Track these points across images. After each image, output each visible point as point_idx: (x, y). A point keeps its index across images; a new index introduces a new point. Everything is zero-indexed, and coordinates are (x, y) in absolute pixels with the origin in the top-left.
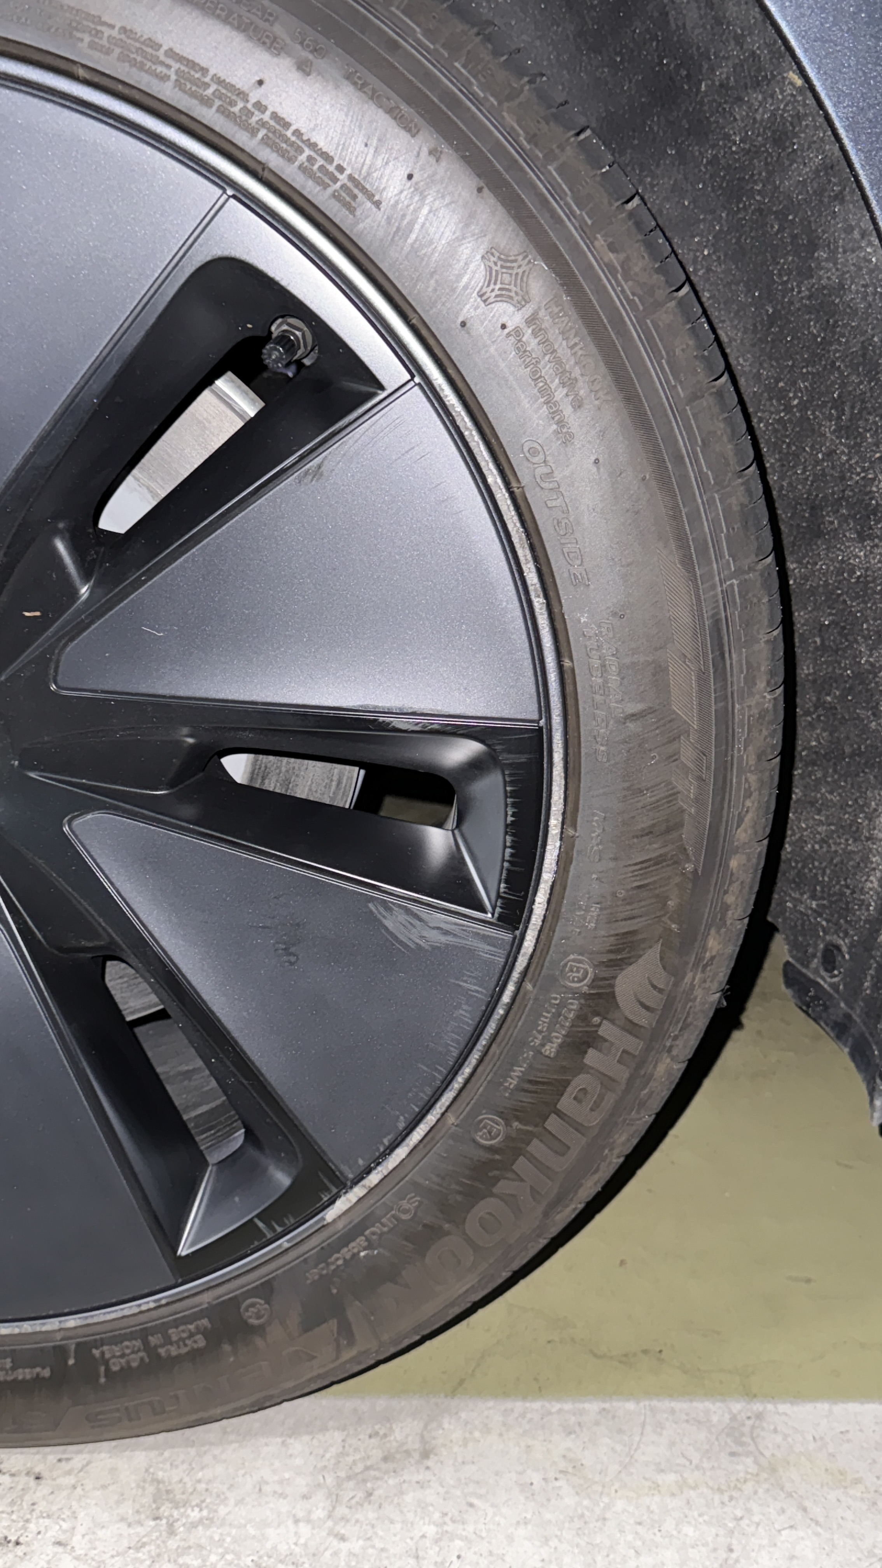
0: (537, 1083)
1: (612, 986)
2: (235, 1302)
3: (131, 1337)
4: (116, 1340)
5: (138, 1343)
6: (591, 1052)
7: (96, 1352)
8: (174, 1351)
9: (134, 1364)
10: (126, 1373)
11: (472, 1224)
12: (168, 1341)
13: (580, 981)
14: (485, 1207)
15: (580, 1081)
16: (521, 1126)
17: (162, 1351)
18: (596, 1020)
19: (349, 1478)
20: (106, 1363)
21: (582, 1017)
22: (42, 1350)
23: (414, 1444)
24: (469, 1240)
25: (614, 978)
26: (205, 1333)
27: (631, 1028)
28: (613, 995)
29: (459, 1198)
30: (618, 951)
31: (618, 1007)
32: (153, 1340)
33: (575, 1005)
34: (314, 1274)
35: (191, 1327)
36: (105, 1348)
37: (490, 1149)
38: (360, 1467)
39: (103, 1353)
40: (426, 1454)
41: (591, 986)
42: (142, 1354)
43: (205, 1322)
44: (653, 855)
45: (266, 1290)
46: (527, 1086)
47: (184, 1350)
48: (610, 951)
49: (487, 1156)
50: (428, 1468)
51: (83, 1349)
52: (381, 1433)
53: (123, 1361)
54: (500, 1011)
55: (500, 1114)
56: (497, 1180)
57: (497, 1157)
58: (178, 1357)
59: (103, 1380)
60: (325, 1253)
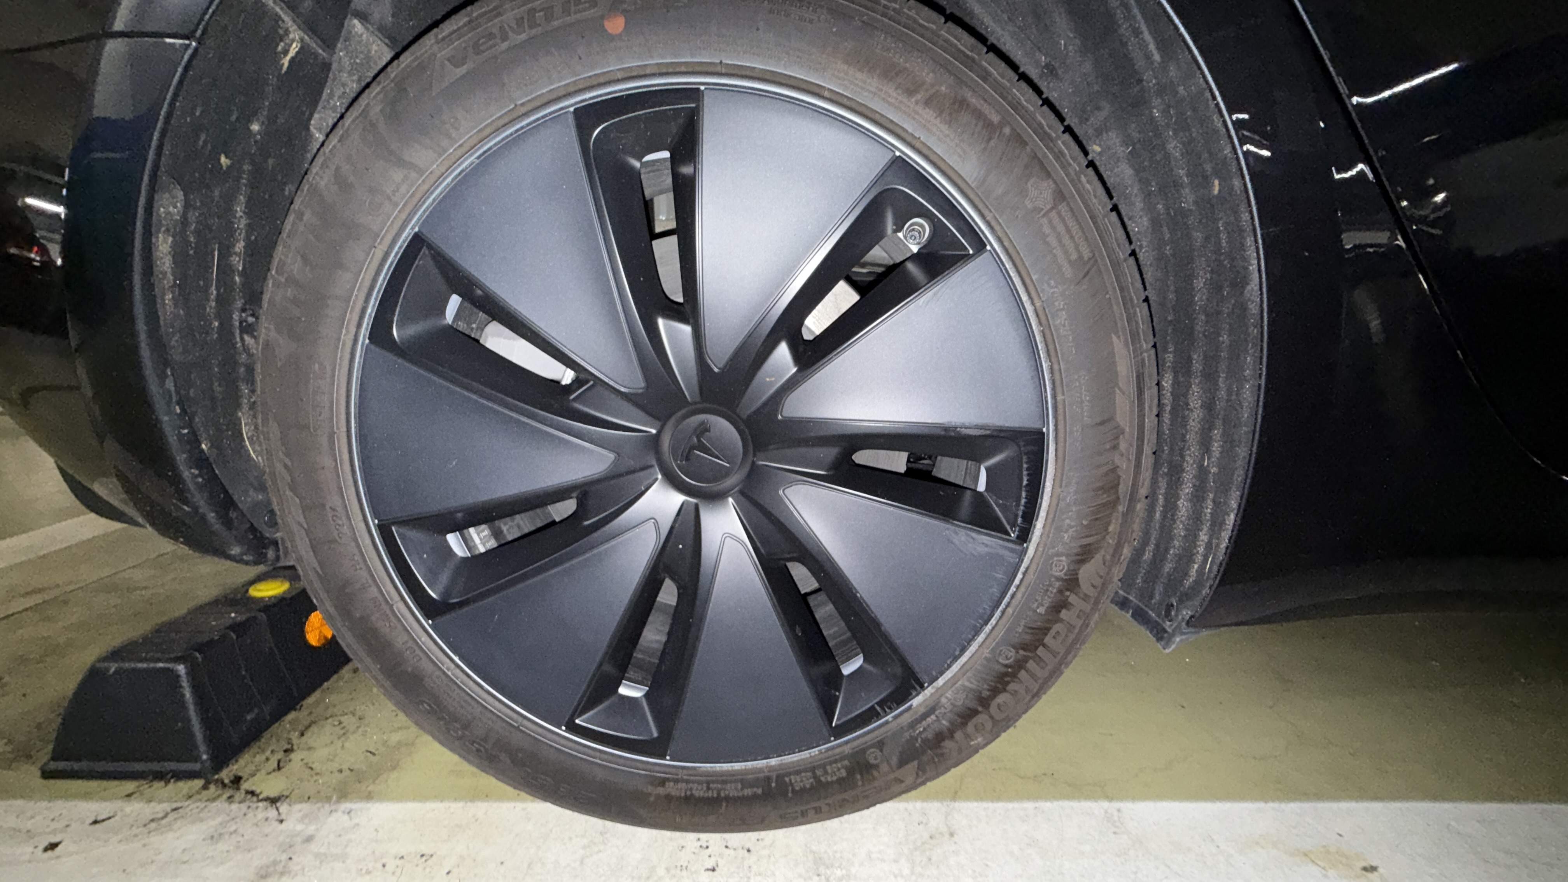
0: (1033, 628)
1: (1077, 574)
2: (863, 751)
3: (805, 770)
4: (798, 772)
5: (809, 774)
6: (1064, 611)
7: (787, 779)
8: (829, 779)
9: (808, 786)
10: (803, 790)
11: (993, 709)
12: (826, 773)
13: (1061, 571)
14: (1001, 699)
15: (1057, 627)
16: (1025, 653)
17: (823, 779)
18: (1068, 593)
19: (916, 849)
20: (792, 784)
21: (1060, 591)
22: (758, 779)
23: (944, 829)
24: (992, 717)
25: (1079, 569)
26: (846, 768)
27: (1085, 599)
28: (1078, 579)
29: (988, 693)
30: (1082, 555)
31: (1079, 586)
32: (819, 772)
33: (1057, 584)
34: (907, 735)
35: (839, 765)
36: (792, 777)
37: (1006, 666)
38: (919, 844)
39: (790, 780)
40: (952, 835)
41: (1066, 574)
42: (812, 780)
43: (846, 762)
44: (1104, 501)
45: (880, 745)
46: (1027, 630)
47: (835, 778)
48: (1078, 555)
49: (1003, 669)
50: (955, 843)
51: (780, 778)
52: (924, 821)
53: (802, 784)
54: (1013, 589)
55: (1014, 647)
56: (1008, 683)
57: (1010, 670)
58: (832, 782)
59: (790, 795)
60: (913, 725)
